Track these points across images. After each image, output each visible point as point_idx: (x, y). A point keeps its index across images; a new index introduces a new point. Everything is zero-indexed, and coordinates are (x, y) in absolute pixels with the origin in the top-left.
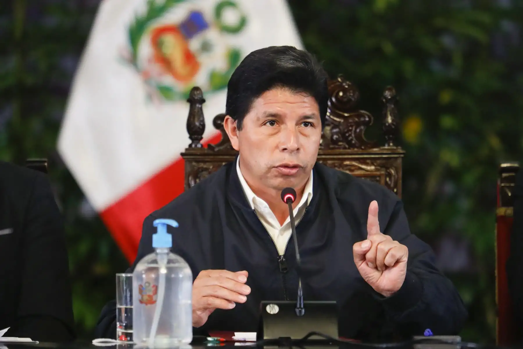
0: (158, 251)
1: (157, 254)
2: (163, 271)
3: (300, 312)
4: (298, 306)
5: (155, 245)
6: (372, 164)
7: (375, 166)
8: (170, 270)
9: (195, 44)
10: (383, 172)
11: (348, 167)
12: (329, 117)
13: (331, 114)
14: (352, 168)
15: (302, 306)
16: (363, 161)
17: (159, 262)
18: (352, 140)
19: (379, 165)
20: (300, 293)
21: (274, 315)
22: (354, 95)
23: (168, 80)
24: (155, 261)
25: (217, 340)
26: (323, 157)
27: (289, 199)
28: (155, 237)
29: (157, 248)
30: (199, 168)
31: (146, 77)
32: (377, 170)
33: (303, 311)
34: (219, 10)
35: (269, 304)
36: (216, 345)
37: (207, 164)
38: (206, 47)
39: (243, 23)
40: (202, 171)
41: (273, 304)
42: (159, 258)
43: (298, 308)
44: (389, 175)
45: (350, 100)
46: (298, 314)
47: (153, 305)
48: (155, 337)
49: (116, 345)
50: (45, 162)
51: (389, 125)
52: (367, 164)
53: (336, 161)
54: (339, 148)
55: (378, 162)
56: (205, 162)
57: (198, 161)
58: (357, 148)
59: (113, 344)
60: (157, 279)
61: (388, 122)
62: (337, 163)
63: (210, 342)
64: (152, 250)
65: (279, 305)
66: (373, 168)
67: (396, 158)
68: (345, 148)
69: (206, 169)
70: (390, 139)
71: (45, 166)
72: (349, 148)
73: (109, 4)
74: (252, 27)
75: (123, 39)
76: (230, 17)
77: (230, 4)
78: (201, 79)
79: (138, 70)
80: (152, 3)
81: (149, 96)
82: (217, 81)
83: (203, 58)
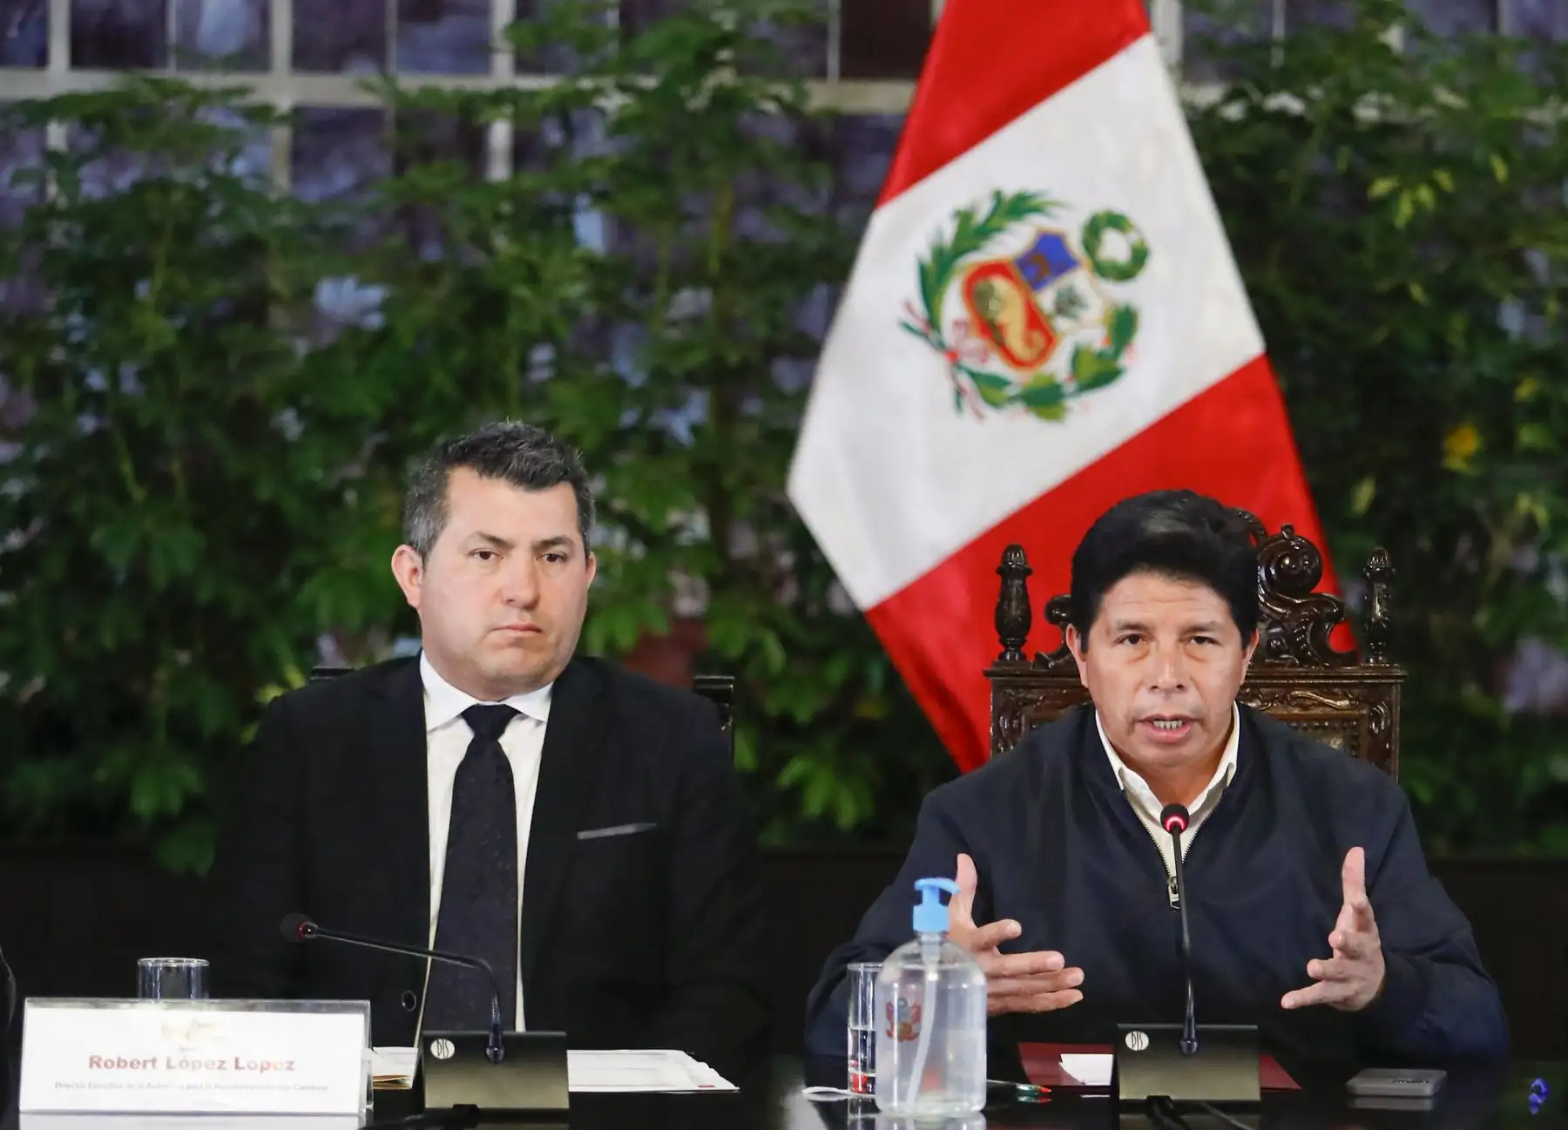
0: (924, 938)
1: (921, 944)
2: (932, 977)
3: (1190, 1046)
4: (1186, 1035)
5: (917, 926)
6: (1345, 696)
7: (1350, 700)
8: (944, 975)
9: (1046, 299)
10: (1364, 712)
11: (1299, 701)
12: (1264, 604)
13: (1268, 597)
14: (1308, 703)
15: (1193, 1036)
16: (1327, 691)
17: (925, 958)
18: (1306, 650)
19: (1356, 699)
20: (1191, 1009)
21: (1139, 1052)
22: (1311, 563)
23: (996, 366)
24: (916, 957)
25: (1035, 1091)
26: (1252, 681)
27: (1175, 825)
28: (917, 910)
29: (922, 933)
30: (1018, 700)
31: (953, 356)
32: (1352, 707)
33: (1195, 1044)
34: (1094, 230)
35: (1131, 1030)
36: (1033, 1101)
37: (1035, 691)
38: (1069, 304)
39: (1140, 257)
40: (1025, 704)
41: (1137, 1030)
42: (925, 951)
43: (1186, 1040)
44: (1377, 717)
45: (1304, 572)
46: (1185, 1050)
47: (911, 1042)
48: (917, 1100)
49: (846, 1100)
50: (730, 682)
51: (1379, 622)
52: (1335, 697)
53: (1277, 690)
54: (1283, 665)
55: (1356, 691)
56: (1029, 688)
57: (1015, 687)
58: (1316, 664)
59: (842, 1098)
60: (921, 995)
61: (1375, 615)
62: (1278, 693)
63: (1023, 1093)
64: (911, 936)
65: (1147, 1032)
66: (1345, 703)
67: (1391, 684)
68: (1293, 665)
69: (1034, 701)
70: (1378, 648)
71: (730, 689)
72: (1301, 666)
73: (883, 221)
74: (1157, 266)
75: (910, 287)
76: (1115, 247)
77: (1116, 221)
78: (1058, 365)
79: (940, 346)
80: (964, 217)
81: (959, 393)
82: (1089, 369)
83: (1061, 324)
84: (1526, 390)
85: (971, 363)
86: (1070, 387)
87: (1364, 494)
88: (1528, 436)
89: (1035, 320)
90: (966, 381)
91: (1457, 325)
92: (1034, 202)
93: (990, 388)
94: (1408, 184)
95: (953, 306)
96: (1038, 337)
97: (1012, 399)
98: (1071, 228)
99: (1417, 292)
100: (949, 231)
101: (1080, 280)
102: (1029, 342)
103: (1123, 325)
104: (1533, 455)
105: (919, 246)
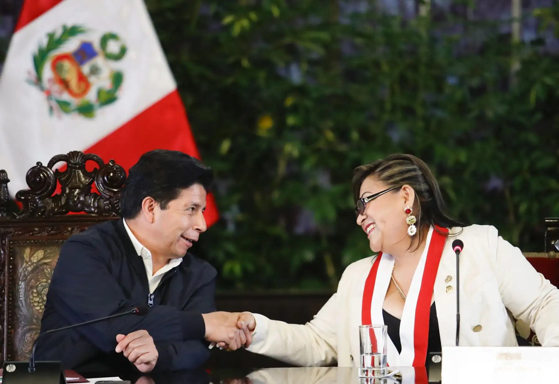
3: (32, 370)
4: (30, 366)
9: (86, 69)
15: (34, 366)
21: (10, 372)
30: (5, 232)
31: (48, 94)
33: (34, 369)
37: (11, 228)
38: (95, 71)
39: (123, 51)
40: (7, 234)
41: (12, 364)
43: (30, 368)
45: (118, 178)
46: (30, 372)
56: (9, 227)
65: (16, 365)
69: (11, 233)
73: (18, 38)
74: (131, 55)
75: (29, 65)
76: (113, 47)
77: (113, 37)
78: (91, 96)
79: (42, 89)
80: (51, 36)
81: (51, 109)
82: (104, 97)
83: (92, 79)
84: (289, 102)
85: (56, 95)
86: (96, 104)
87: (225, 146)
88: (291, 120)
89: (82, 78)
90: (54, 104)
91: (262, 75)
92: (80, 29)
93: (64, 106)
94: (238, 19)
95: (47, 72)
96: (83, 85)
97: (73, 110)
98: (95, 39)
99: (245, 63)
100: (45, 42)
101: (99, 61)
102: (79, 87)
103: (118, 79)
104: (293, 128)
105: (32, 48)
